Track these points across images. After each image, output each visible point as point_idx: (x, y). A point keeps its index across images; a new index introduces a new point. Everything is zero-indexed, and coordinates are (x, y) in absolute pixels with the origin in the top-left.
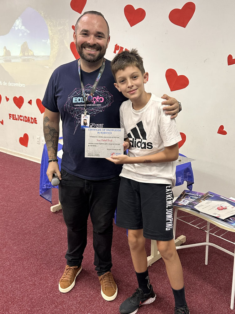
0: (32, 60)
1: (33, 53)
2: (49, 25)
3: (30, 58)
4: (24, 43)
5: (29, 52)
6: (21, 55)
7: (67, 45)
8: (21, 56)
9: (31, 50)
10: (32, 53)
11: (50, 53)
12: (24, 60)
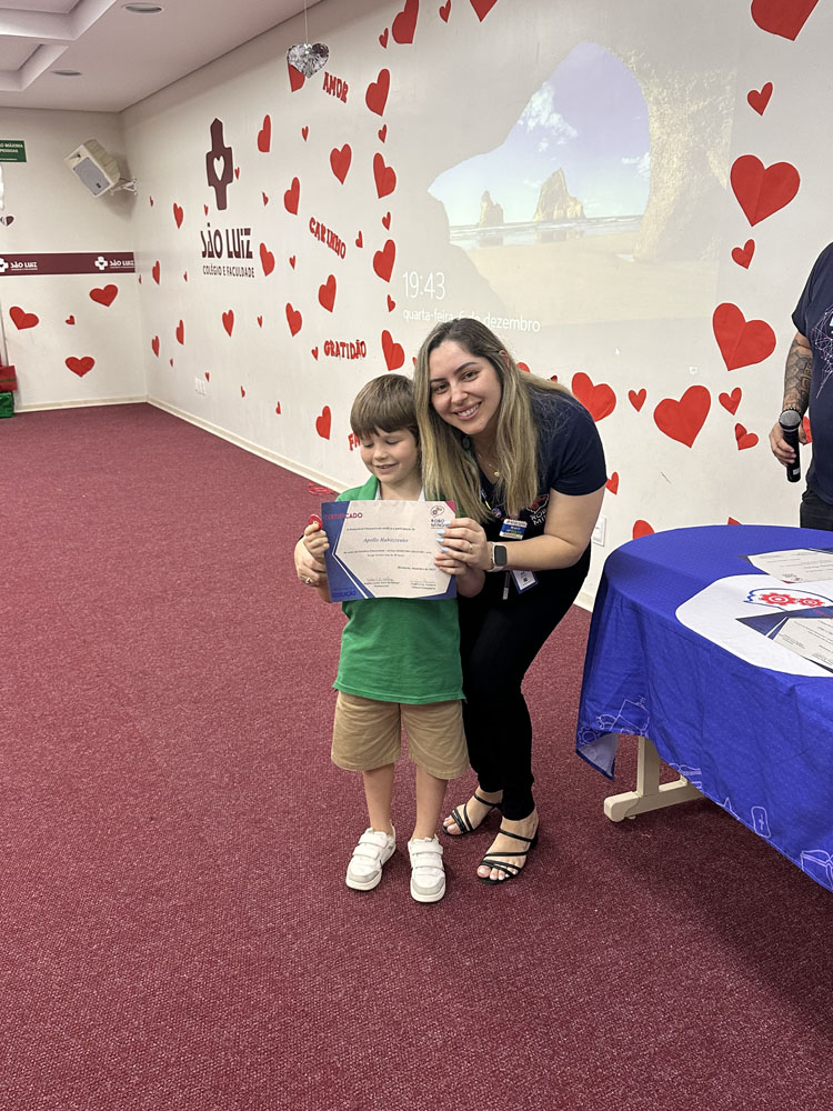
0: (576, 233)
1: (582, 208)
2: (656, 98)
4: (553, 175)
5: (568, 207)
6: (539, 218)
7: (717, 171)
8: (538, 222)
9: (575, 199)
10: (578, 207)
11: (648, 206)
12: (547, 237)
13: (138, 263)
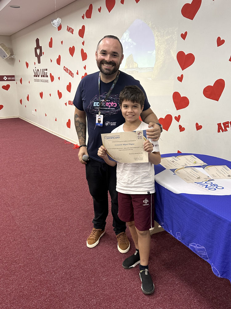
1: (137, 65)
2: (156, 35)
3: (134, 70)
4: (130, 55)
5: (134, 64)
6: (126, 67)
7: (173, 55)
8: (126, 69)
9: (135, 62)
11: (155, 65)
13: (16, 78)
